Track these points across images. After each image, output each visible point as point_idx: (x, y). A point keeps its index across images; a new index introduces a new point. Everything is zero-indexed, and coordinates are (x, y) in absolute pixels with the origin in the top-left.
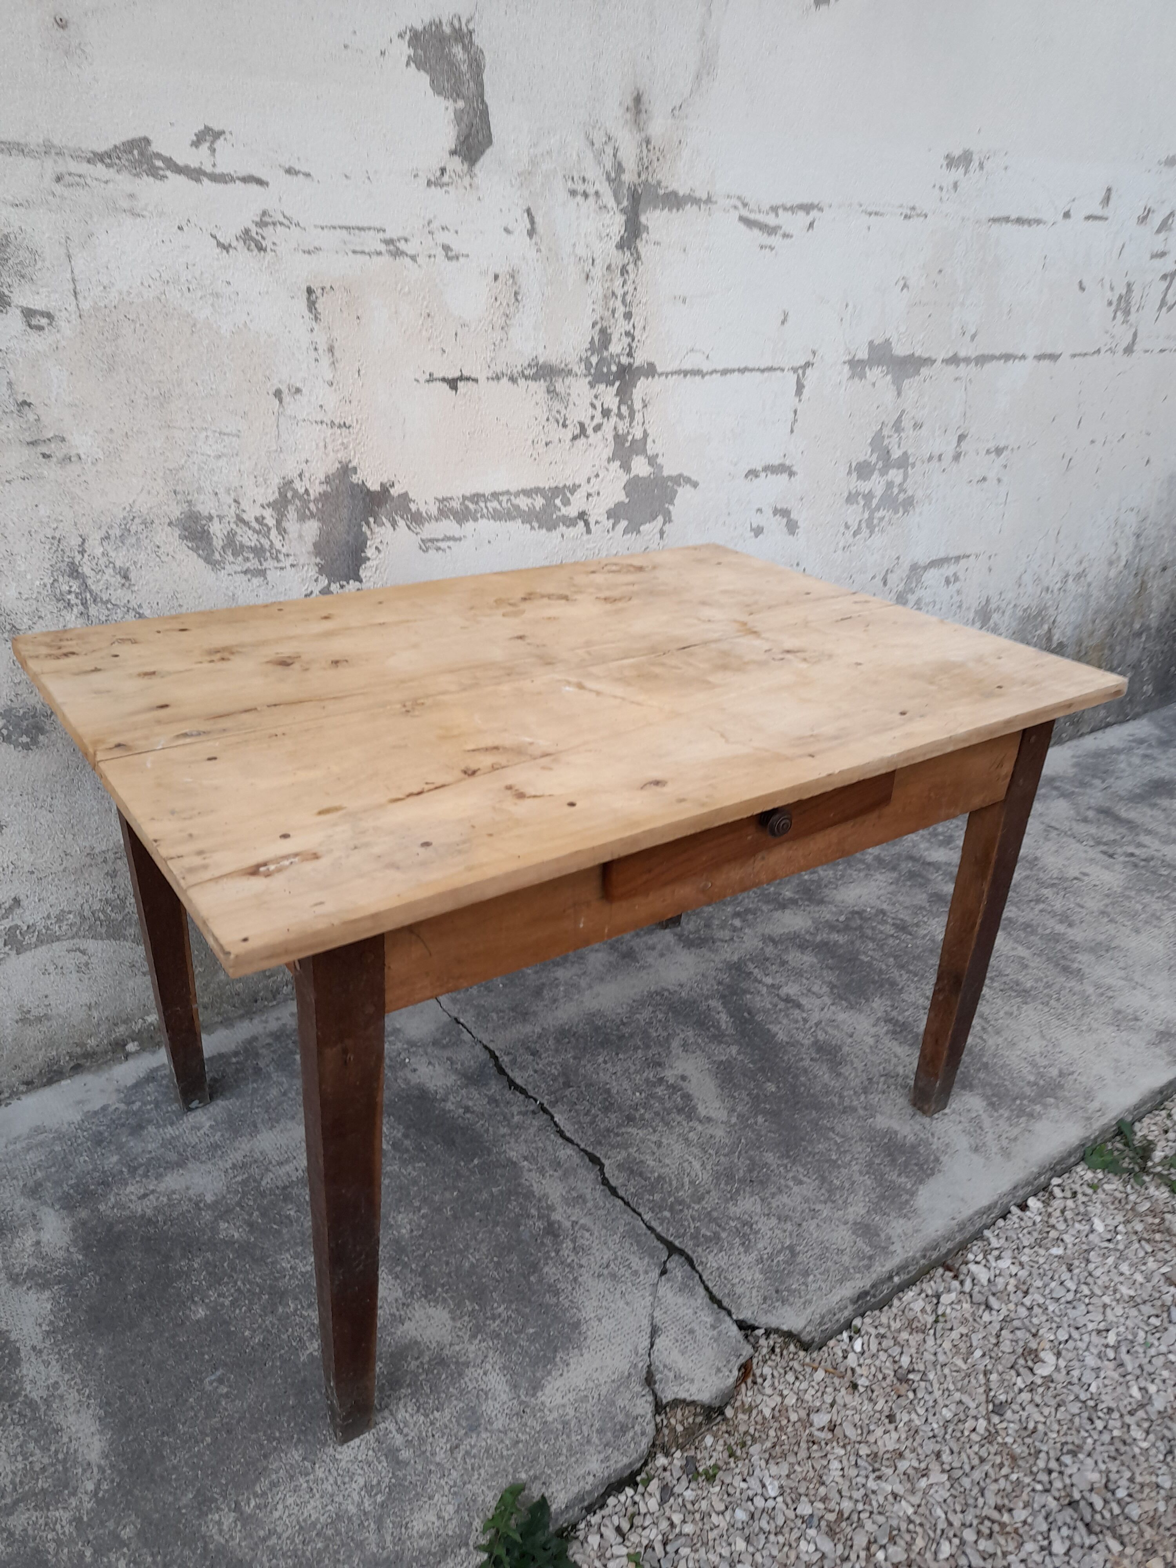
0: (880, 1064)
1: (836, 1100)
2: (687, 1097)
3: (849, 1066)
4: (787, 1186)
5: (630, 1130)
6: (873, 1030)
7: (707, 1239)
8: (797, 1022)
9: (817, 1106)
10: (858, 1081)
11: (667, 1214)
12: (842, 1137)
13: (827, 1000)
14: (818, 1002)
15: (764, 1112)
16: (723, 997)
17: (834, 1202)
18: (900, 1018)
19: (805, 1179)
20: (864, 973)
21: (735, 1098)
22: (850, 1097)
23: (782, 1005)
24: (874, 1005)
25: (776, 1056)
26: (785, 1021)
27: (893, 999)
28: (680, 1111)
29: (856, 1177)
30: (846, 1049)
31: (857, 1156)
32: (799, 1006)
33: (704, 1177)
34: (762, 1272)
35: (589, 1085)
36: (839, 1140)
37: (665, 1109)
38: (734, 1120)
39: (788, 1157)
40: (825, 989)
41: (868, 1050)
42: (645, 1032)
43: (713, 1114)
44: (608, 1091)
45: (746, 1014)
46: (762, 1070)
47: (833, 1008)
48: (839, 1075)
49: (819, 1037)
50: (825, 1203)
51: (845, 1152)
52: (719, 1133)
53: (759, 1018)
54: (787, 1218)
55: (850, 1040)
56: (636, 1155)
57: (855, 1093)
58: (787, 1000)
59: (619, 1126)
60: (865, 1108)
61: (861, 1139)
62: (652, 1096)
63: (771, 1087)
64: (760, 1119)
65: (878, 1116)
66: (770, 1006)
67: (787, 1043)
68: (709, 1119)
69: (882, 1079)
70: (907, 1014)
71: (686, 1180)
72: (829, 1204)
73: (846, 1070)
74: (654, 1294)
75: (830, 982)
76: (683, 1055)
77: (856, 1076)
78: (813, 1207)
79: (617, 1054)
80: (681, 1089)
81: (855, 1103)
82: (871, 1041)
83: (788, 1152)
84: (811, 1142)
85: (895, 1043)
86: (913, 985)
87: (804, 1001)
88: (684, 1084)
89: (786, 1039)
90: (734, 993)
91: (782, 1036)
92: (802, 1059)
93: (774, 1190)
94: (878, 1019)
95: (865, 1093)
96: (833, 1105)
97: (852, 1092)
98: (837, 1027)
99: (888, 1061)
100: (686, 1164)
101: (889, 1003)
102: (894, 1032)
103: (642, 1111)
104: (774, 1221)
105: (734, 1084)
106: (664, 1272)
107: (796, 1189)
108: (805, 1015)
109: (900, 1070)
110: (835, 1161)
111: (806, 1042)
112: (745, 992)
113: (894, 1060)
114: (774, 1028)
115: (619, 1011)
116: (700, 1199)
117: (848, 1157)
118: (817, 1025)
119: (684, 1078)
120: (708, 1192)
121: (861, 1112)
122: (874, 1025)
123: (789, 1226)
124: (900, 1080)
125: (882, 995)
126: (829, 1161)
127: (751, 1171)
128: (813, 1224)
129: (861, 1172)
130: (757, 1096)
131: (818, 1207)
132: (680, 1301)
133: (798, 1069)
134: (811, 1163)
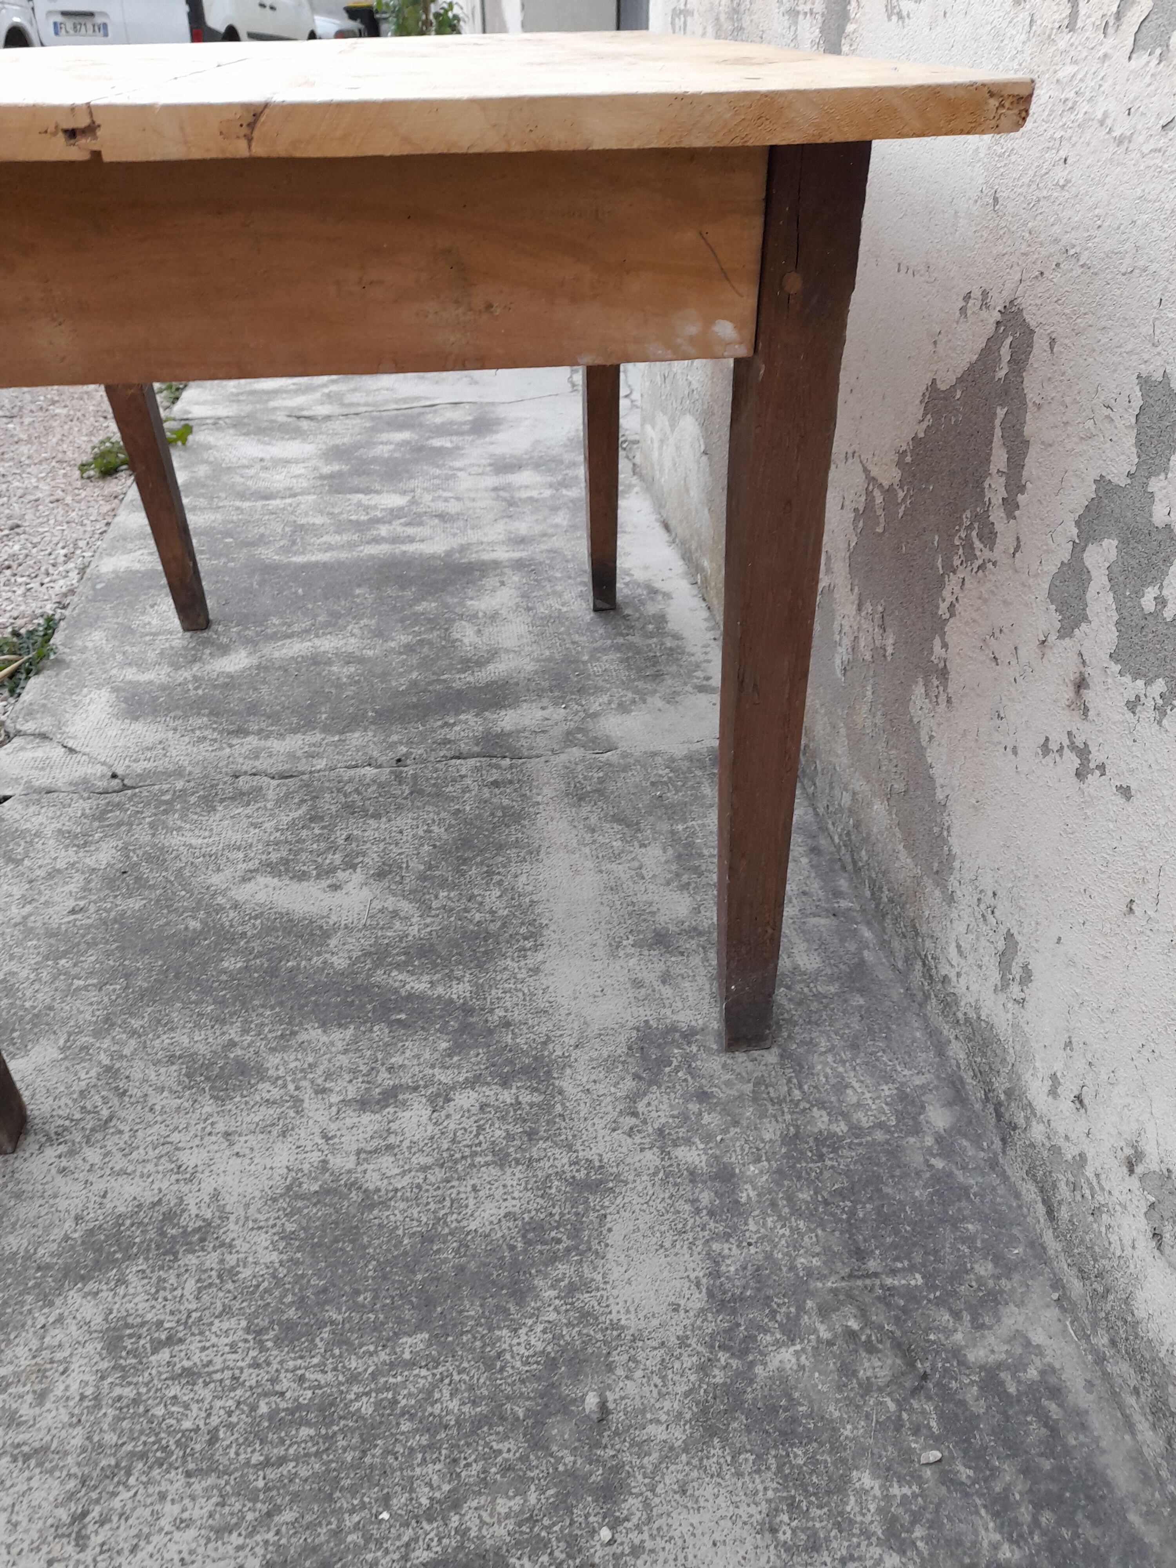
0: (134, 1132)
1: (136, 1023)
2: (302, 877)
3: (171, 1082)
4: (84, 898)
5: (300, 812)
6: (208, 1185)
7: (105, 812)
8: (328, 1076)
9: (148, 995)
10: (137, 1075)
11: (167, 797)
12: (78, 989)
13: (341, 1162)
14: (350, 1142)
15: (199, 935)
16: (467, 1010)
17: (16, 925)
18: (192, 1260)
19: (72, 917)
20: (364, 1298)
21: (256, 917)
22: (124, 1044)
23: (385, 1079)
24: (263, 1239)
25: (281, 1004)
26: (344, 1060)
27: (250, 1291)
28: (286, 862)
29: (13, 966)
30: (208, 1106)
31: (36, 986)
32: (363, 1104)
33: (175, 840)
34: (28, 830)
35: (399, 808)
36: (77, 983)
37: (302, 850)
38: (220, 900)
39: (115, 921)
40: (372, 1181)
41: (175, 1137)
42: (454, 886)
43: (250, 887)
44: (377, 816)
45: (403, 1016)
46: (273, 972)
47: (315, 1157)
48: (171, 1059)
49: (265, 1086)
50: (25, 918)
51: (55, 978)
52: (216, 880)
53: (380, 1031)
54: (50, 876)
55: (221, 1127)
56: (262, 805)
57: (122, 1057)
58: (390, 1097)
59: (314, 807)
60: (85, 1048)
61: (50, 1008)
62: (333, 848)
63: (232, 964)
64: (194, 924)
65: (57, 1055)
66: (397, 1060)
67: (294, 1033)
68: (244, 880)
69: (105, 1113)
70: (191, 1285)
71: (188, 826)
72: (18, 919)
73: (170, 1075)
74: (104, 763)
75: (384, 1204)
76: (377, 905)
77: (145, 1080)
78: (35, 904)
79: (434, 846)
80: (318, 877)
81: (106, 1043)
82: (190, 1159)
83: (122, 925)
84: (108, 954)
85: (149, 1197)
86: (251, 1377)
87: (369, 1122)
88: (324, 883)
89: (303, 1036)
90: (465, 1028)
91: (312, 1034)
92: (245, 1031)
93: (92, 885)
94: (224, 1217)
95: (108, 1069)
96: (132, 1015)
97: (126, 1051)
98: (265, 1129)
99: (127, 1151)
100: (207, 834)
101: (246, 1273)
102: (170, 1217)
103: (317, 831)
104: (61, 864)
105: (275, 929)
106: (114, 776)
107: (71, 903)
108: (334, 1098)
109: (93, 1155)
110: (56, 959)
111: (273, 1061)
112: (458, 1048)
113: (119, 1162)
114: (340, 1037)
115: (523, 879)
116: (152, 825)
117: (45, 975)
118: (297, 1103)
119: (335, 887)
120: (153, 835)
121: (84, 1040)
122: (216, 1195)
123: (41, 873)
124: (78, 1137)
125: (279, 1282)
126: (64, 954)
127: (138, 879)
128: (17, 892)
129: (13, 974)
130: (233, 941)
131: (28, 909)
132: (77, 774)
133: (232, 1015)
134: (83, 936)
